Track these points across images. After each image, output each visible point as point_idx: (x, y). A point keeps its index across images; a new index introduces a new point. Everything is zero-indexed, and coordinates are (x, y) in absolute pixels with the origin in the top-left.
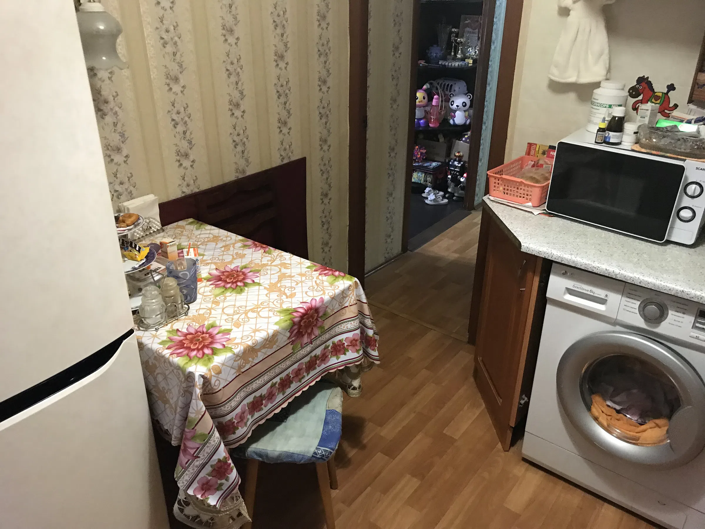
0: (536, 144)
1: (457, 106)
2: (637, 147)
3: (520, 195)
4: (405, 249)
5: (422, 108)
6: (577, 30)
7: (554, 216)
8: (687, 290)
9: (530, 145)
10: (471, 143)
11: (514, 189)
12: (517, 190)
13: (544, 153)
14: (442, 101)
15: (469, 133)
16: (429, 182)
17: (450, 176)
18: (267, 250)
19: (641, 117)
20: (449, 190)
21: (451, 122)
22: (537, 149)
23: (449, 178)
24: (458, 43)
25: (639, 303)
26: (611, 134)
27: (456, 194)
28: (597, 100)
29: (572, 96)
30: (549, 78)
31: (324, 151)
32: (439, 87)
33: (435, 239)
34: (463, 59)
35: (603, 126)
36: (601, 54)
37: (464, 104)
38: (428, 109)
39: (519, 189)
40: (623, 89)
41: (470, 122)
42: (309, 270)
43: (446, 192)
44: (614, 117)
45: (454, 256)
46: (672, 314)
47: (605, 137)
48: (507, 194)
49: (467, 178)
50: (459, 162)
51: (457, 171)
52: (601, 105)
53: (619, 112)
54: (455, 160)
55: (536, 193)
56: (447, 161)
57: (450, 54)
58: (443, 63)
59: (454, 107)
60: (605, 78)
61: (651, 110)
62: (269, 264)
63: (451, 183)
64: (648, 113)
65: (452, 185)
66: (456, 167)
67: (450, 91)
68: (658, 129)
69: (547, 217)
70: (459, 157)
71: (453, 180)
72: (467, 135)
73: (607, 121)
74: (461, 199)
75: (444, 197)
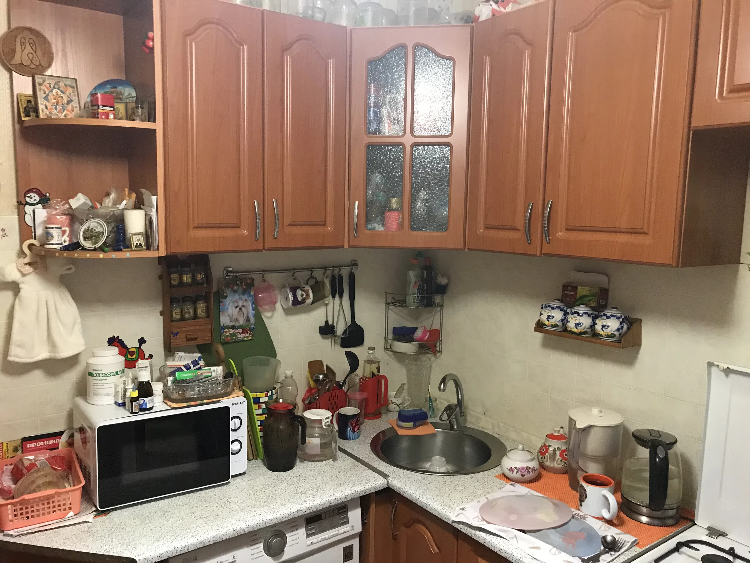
0: (2, 443)
2: (170, 405)
3: (54, 509)
7: (110, 512)
8: (300, 507)
11: (43, 506)
12: (48, 506)
13: (16, 450)
22: (5, 448)
25: (261, 545)
26: (146, 399)
35: (135, 394)
39: (51, 503)
44: (140, 384)
46: (290, 536)
47: (140, 404)
52: (107, 375)
53: (146, 377)
69: (105, 517)
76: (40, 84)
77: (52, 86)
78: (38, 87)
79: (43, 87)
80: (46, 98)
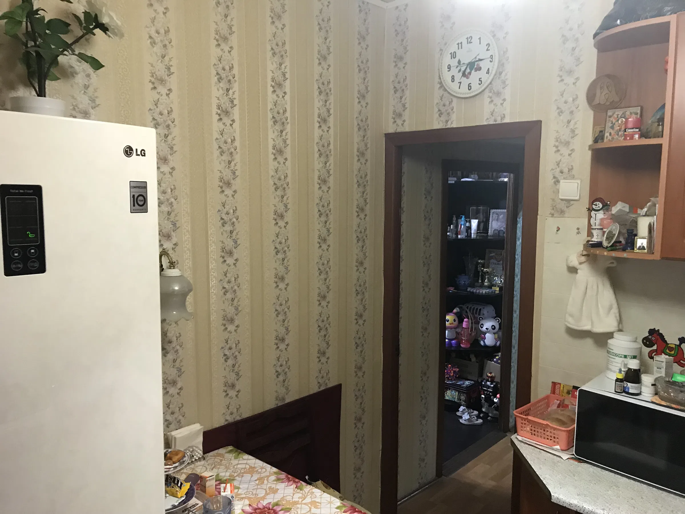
0: (560, 384)
1: (487, 329)
2: (656, 399)
3: (548, 437)
4: (439, 473)
5: (453, 329)
6: (586, 286)
7: (583, 462)
9: (554, 384)
10: (501, 364)
11: (541, 431)
12: (544, 432)
13: (568, 393)
14: (472, 323)
15: (500, 354)
16: (463, 401)
17: (483, 396)
18: (299, 484)
19: (657, 368)
20: (484, 410)
21: (482, 343)
22: (562, 388)
23: (483, 397)
24: (485, 273)
26: (629, 385)
27: (490, 415)
28: (612, 350)
29: (589, 342)
30: (566, 325)
31: (359, 378)
32: (468, 311)
33: (469, 464)
34: (490, 287)
35: (620, 376)
36: (610, 308)
37: (493, 327)
38: (459, 330)
39: (546, 431)
40: (635, 341)
41: (500, 344)
42: (339, 510)
43: (480, 412)
44: (629, 369)
45: (491, 484)
47: (624, 387)
48: (534, 435)
49: (500, 399)
50: (492, 383)
51: (490, 392)
52: (616, 355)
53: (634, 364)
54: (488, 381)
55: (563, 436)
56: (480, 381)
57: (478, 282)
58: (472, 290)
59: (484, 329)
60: (617, 328)
61: (666, 362)
62: (300, 502)
63: (484, 403)
64: (664, 365)
65: (486, 405)
66: (489, 387)
67: (479, 315)
68: (674, 383)
69: (576, 463)
70: (491, 377)
71: (486, 399)
72: (498, 356)
73: (624, 371)
74: (495, 419)
75: (478, 417)
76: (610, 117)
77: (619, 116)
78: (608, 119)
79: (611, 119)
80: (612, 128)
